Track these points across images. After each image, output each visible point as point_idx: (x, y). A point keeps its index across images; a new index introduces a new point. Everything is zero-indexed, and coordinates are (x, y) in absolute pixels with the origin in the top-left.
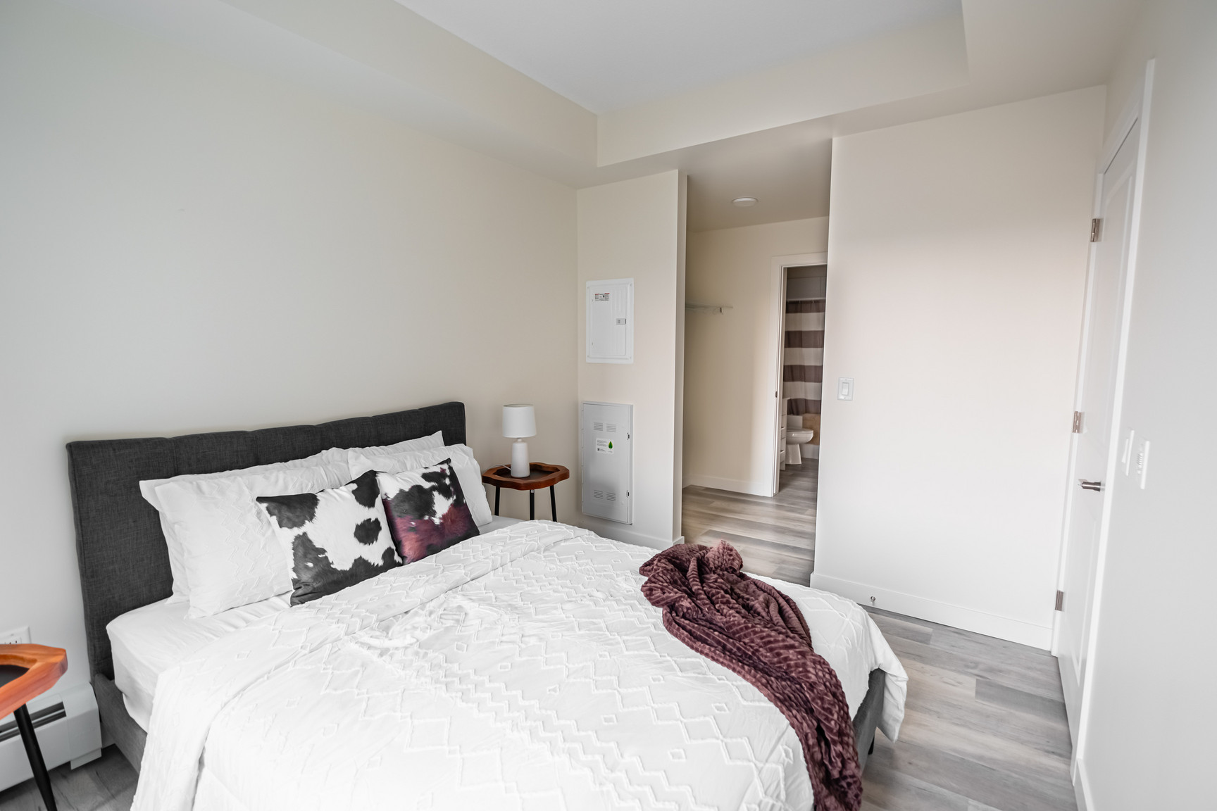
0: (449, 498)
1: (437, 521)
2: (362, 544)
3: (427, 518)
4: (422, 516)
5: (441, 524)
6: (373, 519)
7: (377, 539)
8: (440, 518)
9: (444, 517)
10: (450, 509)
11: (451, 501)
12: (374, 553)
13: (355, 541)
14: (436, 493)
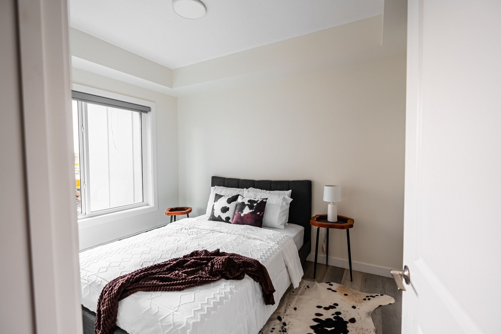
0: (251, 210)
1: (242, 215)
2: (221, 212)
3: (240, 213)
4: (239, 212)
5: (243, 216)
6: (227, 207)
7: (225, 213)
8: (243, 215)
9: (245, 215)
10: (249, 213)
11: (251, 211)
12: (224, 216)
13: (220, 211)
14: (247, 207)
